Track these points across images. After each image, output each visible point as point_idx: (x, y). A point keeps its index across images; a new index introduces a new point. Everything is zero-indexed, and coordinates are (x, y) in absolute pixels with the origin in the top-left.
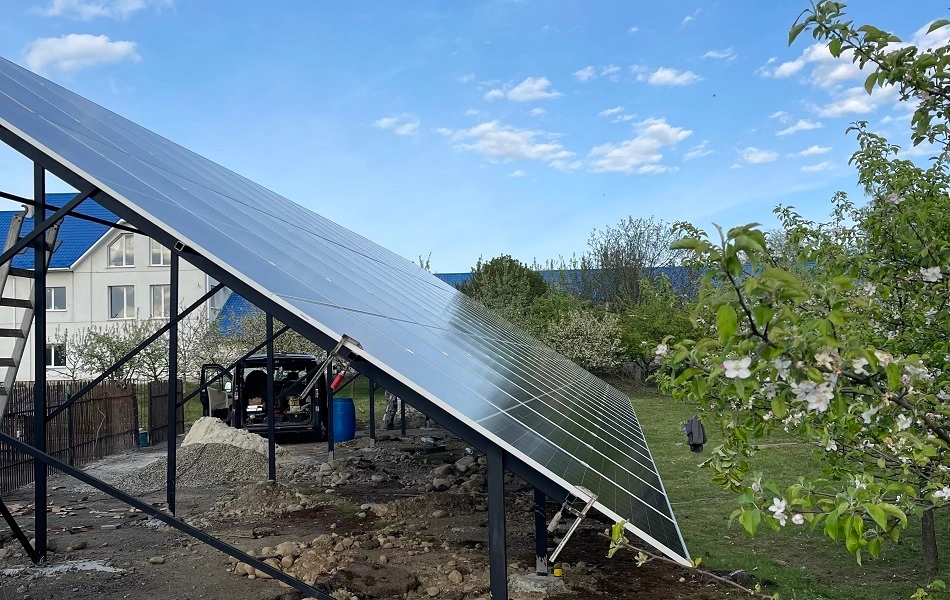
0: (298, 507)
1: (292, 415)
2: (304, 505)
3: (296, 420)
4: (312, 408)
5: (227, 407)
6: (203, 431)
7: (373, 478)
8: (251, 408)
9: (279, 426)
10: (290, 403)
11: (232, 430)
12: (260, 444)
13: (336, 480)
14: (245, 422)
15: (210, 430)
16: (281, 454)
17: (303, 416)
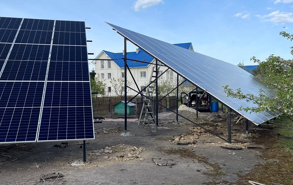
0: (202, 123)
1: (203, 105)
2: (204, 123)
3: (203, 106)
4: (207, 104)
5: (187, 103)
6: (182, 108)
7: (220, 119)
8: (193, 103)
9: (199, 108)
10: (202, 102)
11: (188, 108)
12: (195, 111)
13: (211, 119)
14: (191, 106)
15: (183, 107)
16: (200, 114)
17: (205, 106)
